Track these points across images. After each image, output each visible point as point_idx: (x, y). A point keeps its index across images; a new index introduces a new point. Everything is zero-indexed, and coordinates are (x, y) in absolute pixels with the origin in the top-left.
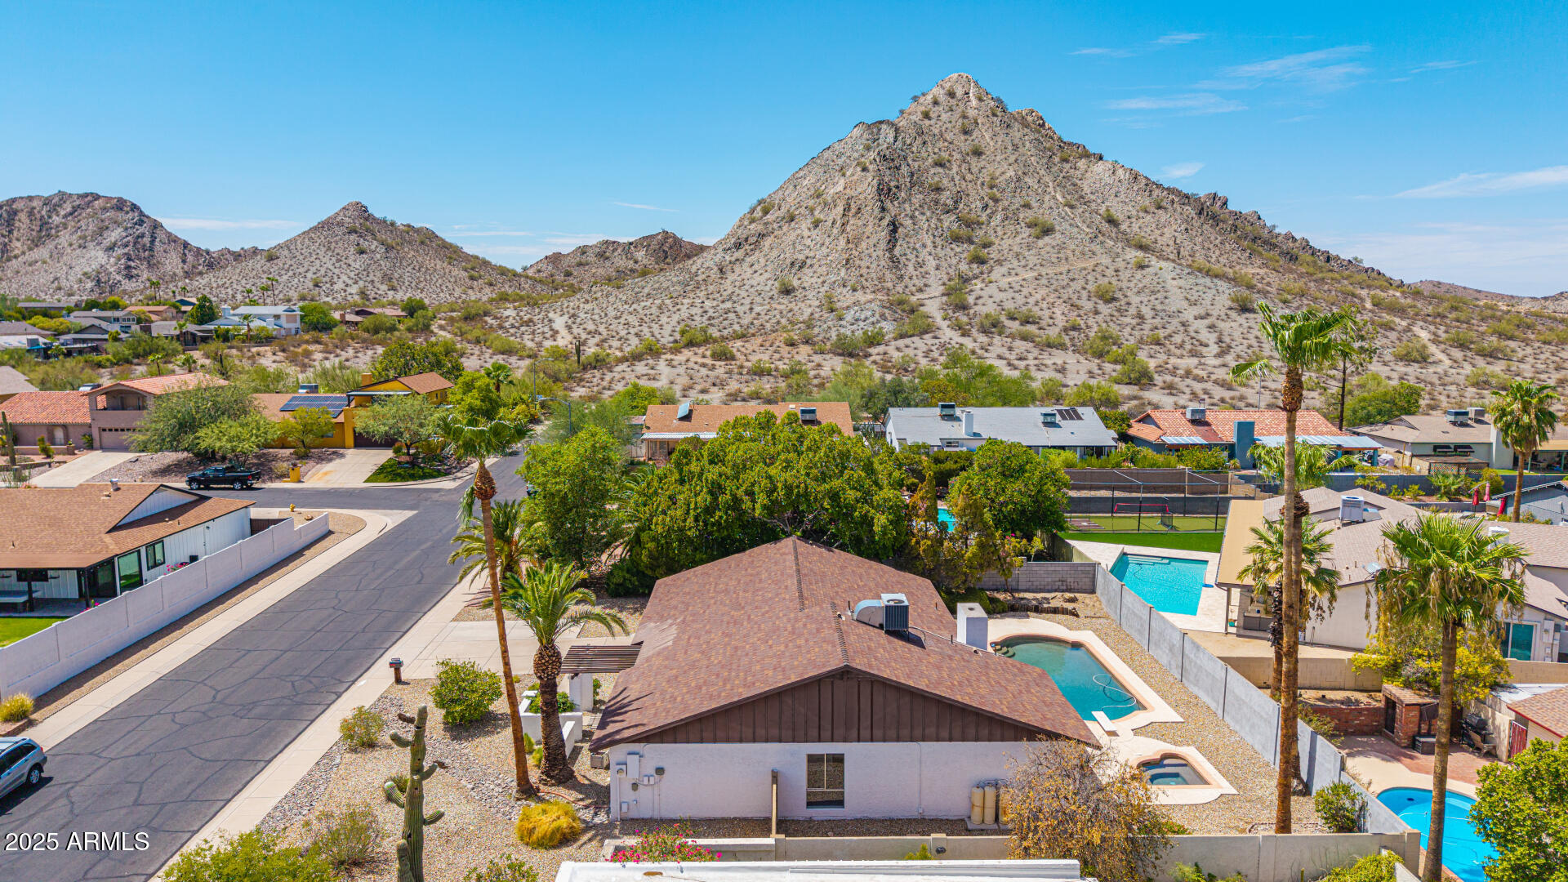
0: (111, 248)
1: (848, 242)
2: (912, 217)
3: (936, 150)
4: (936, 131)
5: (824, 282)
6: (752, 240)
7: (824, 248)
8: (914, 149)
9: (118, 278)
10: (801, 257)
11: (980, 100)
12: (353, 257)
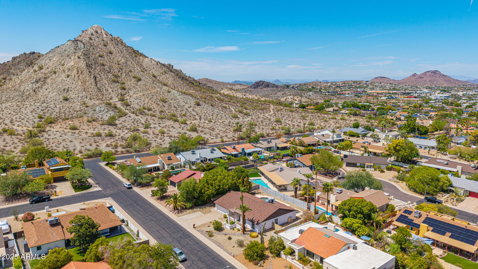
1: (82, 83)
2: (99, 74)
3: (98, 51)
4: (96, 45)
5: (78, 96)
7: (73, 84)
8: (91, 50)
10: (67, 87)
11: (107, 35)
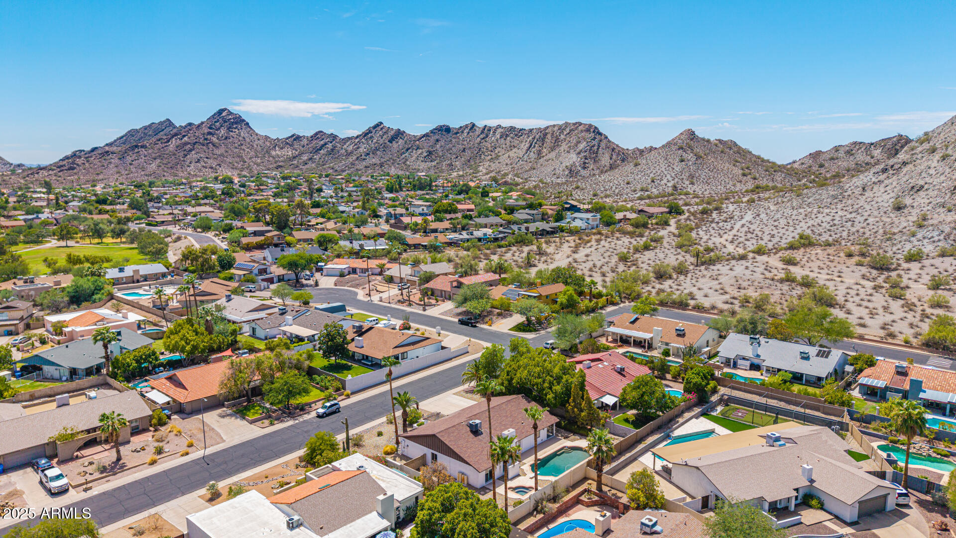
0: (579, 153)
5: (930, 203)
6: (896, 167)
9: (580, 169)
10: (921, 182)
12: (676, 164)
